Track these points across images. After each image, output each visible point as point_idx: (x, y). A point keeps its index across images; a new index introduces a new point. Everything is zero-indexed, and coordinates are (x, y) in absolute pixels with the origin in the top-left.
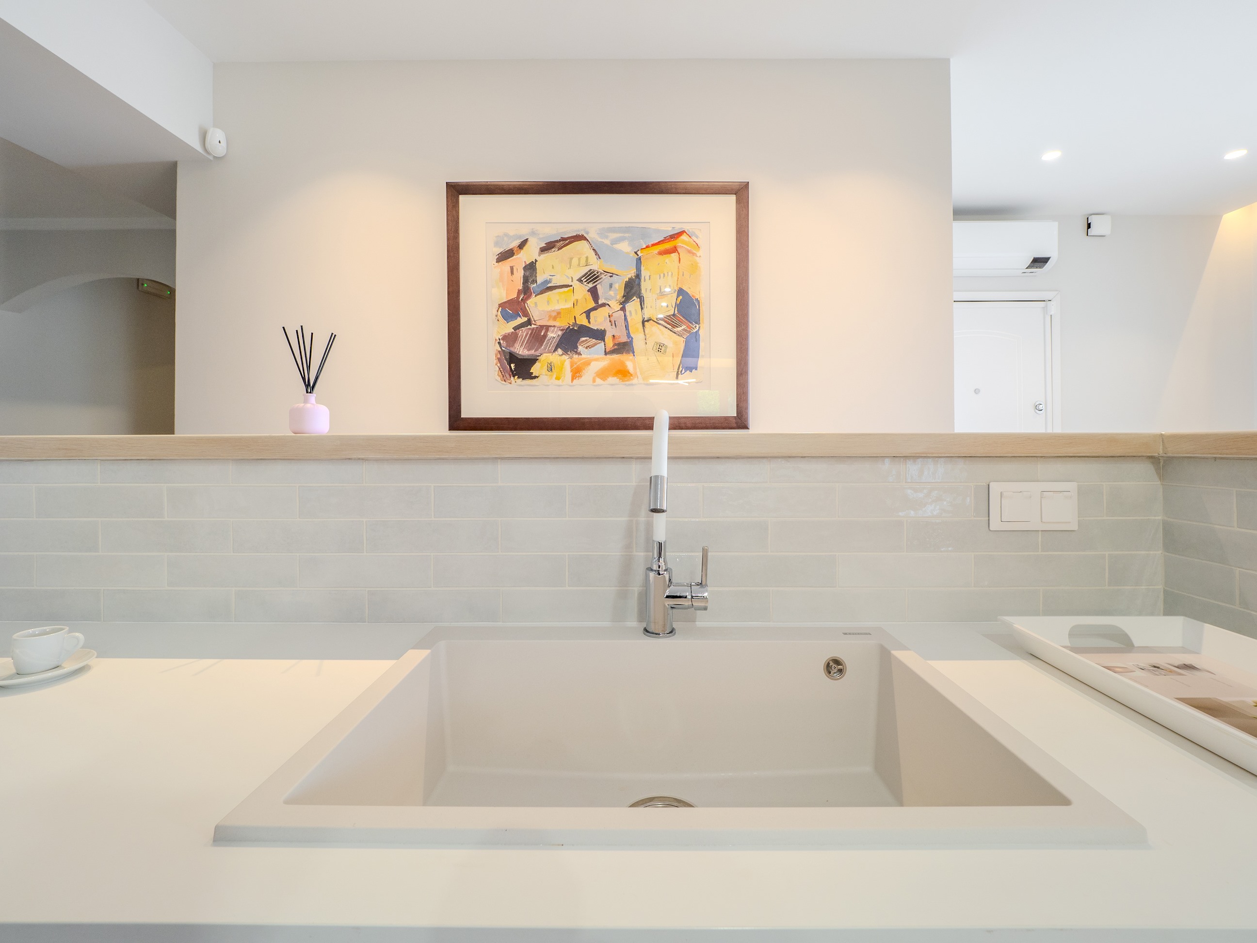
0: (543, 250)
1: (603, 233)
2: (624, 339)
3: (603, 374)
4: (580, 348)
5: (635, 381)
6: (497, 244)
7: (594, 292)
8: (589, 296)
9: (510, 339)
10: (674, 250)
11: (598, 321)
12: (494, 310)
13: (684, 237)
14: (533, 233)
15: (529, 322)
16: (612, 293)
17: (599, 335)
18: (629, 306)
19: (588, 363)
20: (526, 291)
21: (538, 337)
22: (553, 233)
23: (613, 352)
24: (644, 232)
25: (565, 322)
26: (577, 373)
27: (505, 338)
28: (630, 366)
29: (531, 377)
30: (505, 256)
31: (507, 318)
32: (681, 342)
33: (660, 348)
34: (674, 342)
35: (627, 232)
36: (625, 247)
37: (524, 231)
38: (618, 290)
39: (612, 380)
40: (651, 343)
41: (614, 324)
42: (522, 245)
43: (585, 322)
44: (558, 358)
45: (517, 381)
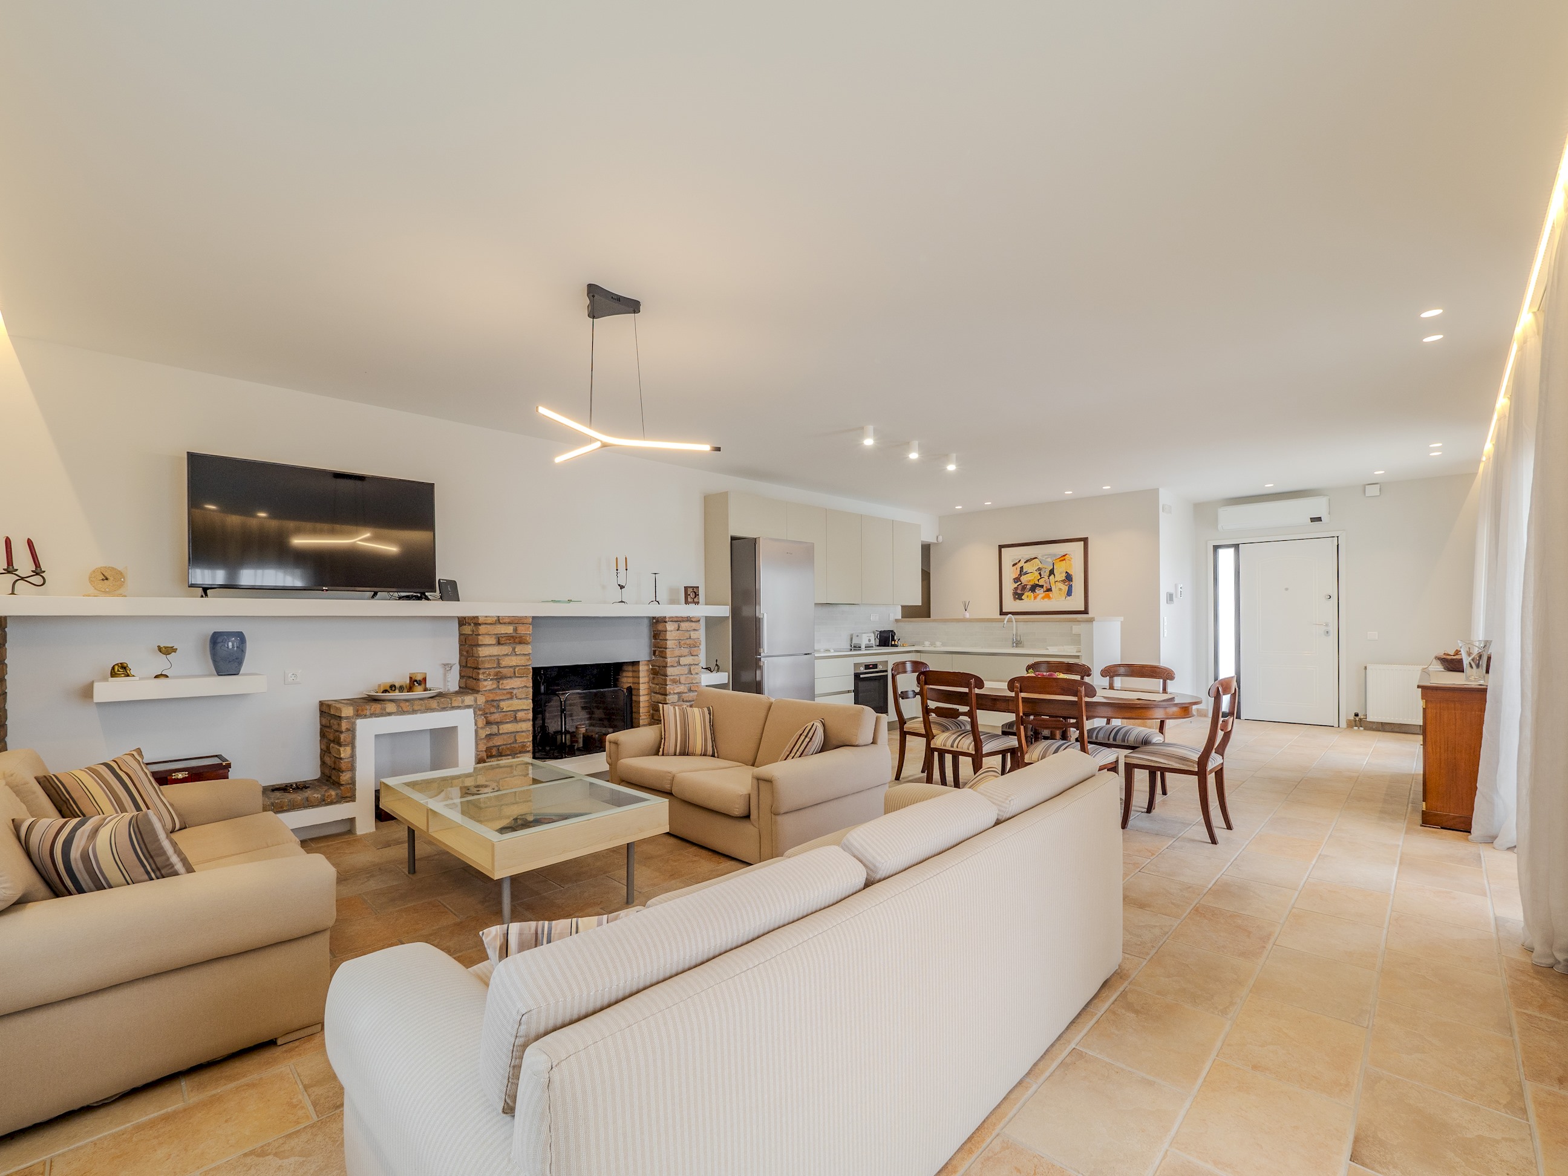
0: (1025, 562)
1: (1043, 556)
2: (1049, 587)
3: (1043, 598)
4: (1036, 591)
5: (1052, 600)
6: (1012, 562)
7: (1040, 574)
8: (1039, 575)
9: (1016, 589)
10: (1064, 560)
11: (1041, 582)
12: (1012, 581)
13: (1067, 556)
14: (1022, 558)
15: (1021, 583)
16: (1045, 574)
17: (1042, 586)
18: (1050, 577)
19: (1038, 595)
20: (1020, 575)
21: (1024, 588)
22: (1028, 557)
23: (1046, 591)
24: (1055, 555)
25: (1032, 583)
26: (1035, 598)
27: (1015, 588)
28: (1051, 595)
29: (1022, 599)
30: (1014, 565)
31: (1015, 582)
32: (1067, 587)
33: (1060, 589)
34: (1065, 588)
35: (1050, 555)
36: (1049, 560)
37: (1020, 558)
38: (1047, 573)
39: (1046, 600)
40: (1057, 588)
41: (1046, 583)
42: (1019, 562)
43: (1037, 583)
44: (1030, 594)
45: (1017, 600)
